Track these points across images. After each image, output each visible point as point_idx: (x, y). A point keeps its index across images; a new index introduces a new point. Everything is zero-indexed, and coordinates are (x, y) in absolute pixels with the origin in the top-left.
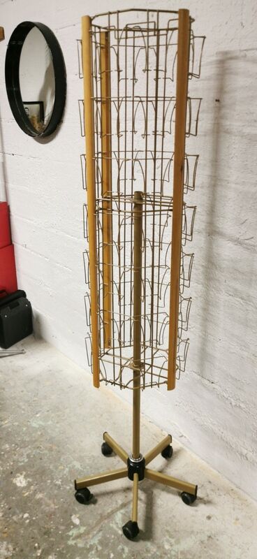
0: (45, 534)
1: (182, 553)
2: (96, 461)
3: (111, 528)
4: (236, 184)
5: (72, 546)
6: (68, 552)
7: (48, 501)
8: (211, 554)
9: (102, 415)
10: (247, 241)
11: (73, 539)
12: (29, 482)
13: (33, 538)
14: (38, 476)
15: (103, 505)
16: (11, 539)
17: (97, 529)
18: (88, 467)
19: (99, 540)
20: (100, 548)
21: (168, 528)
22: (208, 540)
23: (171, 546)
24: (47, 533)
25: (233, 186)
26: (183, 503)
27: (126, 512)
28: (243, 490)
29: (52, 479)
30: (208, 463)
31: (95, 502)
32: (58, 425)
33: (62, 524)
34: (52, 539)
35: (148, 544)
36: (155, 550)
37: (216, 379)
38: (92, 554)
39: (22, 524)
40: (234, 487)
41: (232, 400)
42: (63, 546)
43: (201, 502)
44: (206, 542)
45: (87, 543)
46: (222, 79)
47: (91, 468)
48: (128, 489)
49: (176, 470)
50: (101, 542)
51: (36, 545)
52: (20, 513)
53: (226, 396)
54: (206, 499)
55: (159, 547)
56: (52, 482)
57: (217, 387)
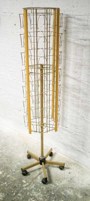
0: (14, 188)
1: (63, 185)
2: (26, 161)
3: (37, 182)
4: (73, 59)
5: (25, 190)
6: (24, 192)
7: (12, 177)
8: (72, 184)
9: (23, 145)
10: (78, 79)
11: (25, 187)
12: (3, 172)
13: (10, 190)
14: (5, 170)
15: (32, 175)
16: (3, 191)
17: (32, 183)
18: (23, 164)
19: (34, 186)
20: (35, 189)
21: (57, 178)
22: (71, 180)
23: (59, 184)
24: (15, 187)
25: (72, 60)
26: (60, 170)
27: (41, 176)
28: (79, 163)
29: (11, 170)
30: (66, 156)
31: (29, 175)
32: (7, 151)
33: (20, 184)
34: (17, 189)
35: (51, 185)
36: (54, 186)
37: (68, 126)
38: (33, 191)
39: (5, 186)
40: (76, 162)
41: (74, 132)
42: (22, 190)
43: (66, 169)
44: (70, 181)
45: (30, 188)
46: (66, 24)
47: (24, 164)
48: (40, 169)
49: (55, 160)
50: (35, 187)
51: (13, 192)
52: (3, 183)
53: (72, 131)
54: (67, 167)
55: (55, 185)
56: (11, 171)
57: (68, 129)
